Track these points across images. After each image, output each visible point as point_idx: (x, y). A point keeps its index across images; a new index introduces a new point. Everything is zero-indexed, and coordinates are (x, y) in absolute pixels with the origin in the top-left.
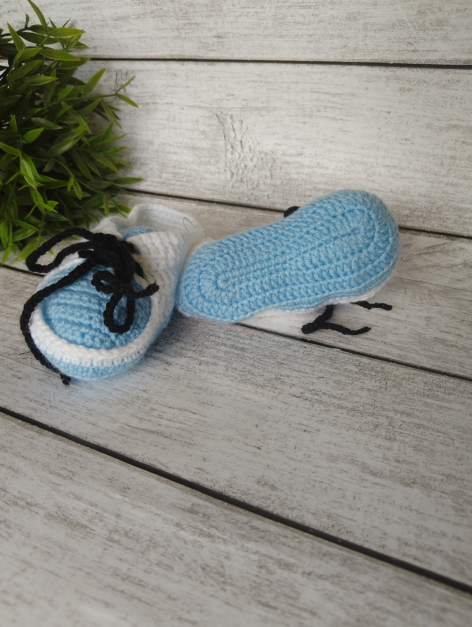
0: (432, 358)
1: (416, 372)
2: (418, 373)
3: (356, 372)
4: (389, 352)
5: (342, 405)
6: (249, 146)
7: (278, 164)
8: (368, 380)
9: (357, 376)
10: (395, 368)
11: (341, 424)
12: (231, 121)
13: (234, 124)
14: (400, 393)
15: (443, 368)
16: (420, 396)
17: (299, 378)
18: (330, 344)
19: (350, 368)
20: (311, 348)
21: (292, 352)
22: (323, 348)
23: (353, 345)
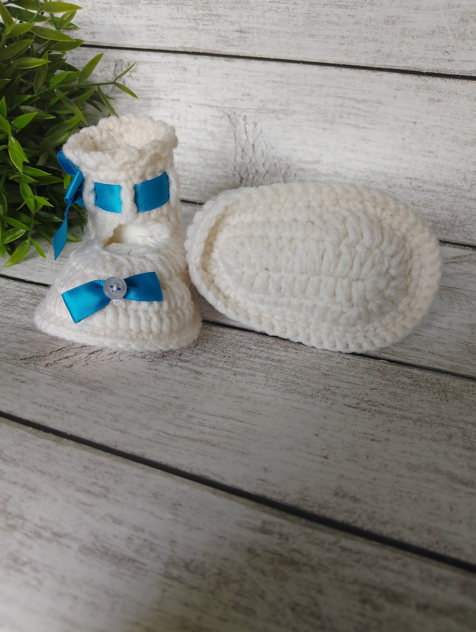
1: (474, 384)
3: (410, 384)
4: (440, 363)
5: (406, 416)
6: (262, 151)
7: (292, 171)
8: (426, 392)
9: (413, 388)
10: (451, 380)
11: (412, 434)
12: (243, 123)
13: (247, 126)
17: (350, 389)
18: (374, 356)
19: (402, 380)
20: (355, 360)
21: (335, 363)
22: (368, 360)
23: (400, 355)
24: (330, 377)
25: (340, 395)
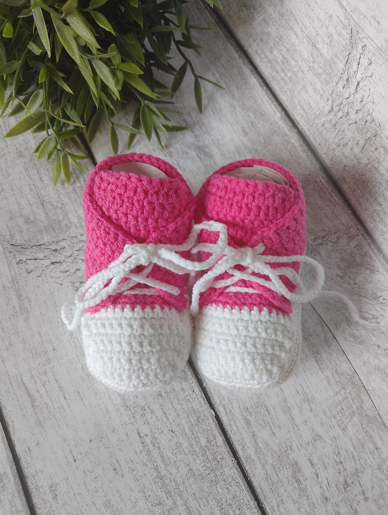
0: (268, 478)
1: (241, 482)
2: (241, 484)
3: (200, 447)
4: (246, 447)
5: (159, 469)
9: (198, 451)
10: (231, 465)
11: (141, 484)
14: (207, 490)
15: (263, 494)
16: (216, 504)
17: (158, 420)
18: (214, 403)
19: (201, 439)
20: (197, 396)
21: (180, 389)
22: (205, 403)
23: (230, 417)
24: (160, 399)
25: (145, 420)
